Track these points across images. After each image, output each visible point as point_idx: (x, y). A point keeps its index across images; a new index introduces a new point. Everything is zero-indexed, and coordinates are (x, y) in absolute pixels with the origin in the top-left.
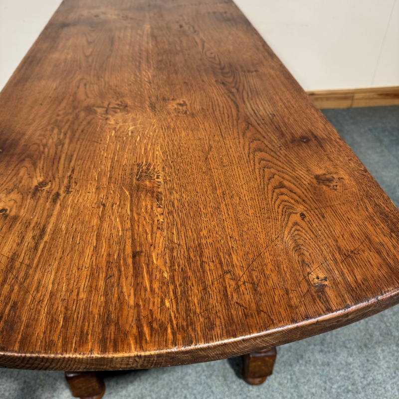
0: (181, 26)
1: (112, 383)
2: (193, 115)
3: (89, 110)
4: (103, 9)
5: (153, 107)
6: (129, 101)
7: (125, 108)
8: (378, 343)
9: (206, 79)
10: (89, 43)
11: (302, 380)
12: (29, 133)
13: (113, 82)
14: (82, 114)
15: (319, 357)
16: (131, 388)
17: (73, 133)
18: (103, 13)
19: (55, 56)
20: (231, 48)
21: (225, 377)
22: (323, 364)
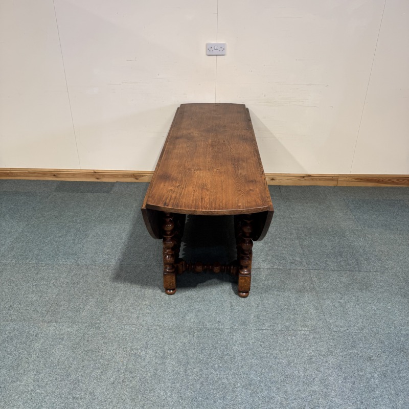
0: (224, 141)
1: (179, 290)
2: (221, 173)
3: (189, 169)
4: (192, 131)
5: (209, 170)
6: (201, 168)
7: (200, 169)
8: (307, 291)
9: (228, 162)
10: (187, 147)
11: (265, 299)
12: (173, 174)
13: (197, 162)
14: (187, 171)
15: (276, 293)
16: (187, 292)
17: (185, 175)
18: (192, 133)
19: (176, 151)
20: (241, 152)
21: (230, 294)
22: (277, 295)
